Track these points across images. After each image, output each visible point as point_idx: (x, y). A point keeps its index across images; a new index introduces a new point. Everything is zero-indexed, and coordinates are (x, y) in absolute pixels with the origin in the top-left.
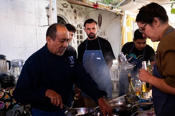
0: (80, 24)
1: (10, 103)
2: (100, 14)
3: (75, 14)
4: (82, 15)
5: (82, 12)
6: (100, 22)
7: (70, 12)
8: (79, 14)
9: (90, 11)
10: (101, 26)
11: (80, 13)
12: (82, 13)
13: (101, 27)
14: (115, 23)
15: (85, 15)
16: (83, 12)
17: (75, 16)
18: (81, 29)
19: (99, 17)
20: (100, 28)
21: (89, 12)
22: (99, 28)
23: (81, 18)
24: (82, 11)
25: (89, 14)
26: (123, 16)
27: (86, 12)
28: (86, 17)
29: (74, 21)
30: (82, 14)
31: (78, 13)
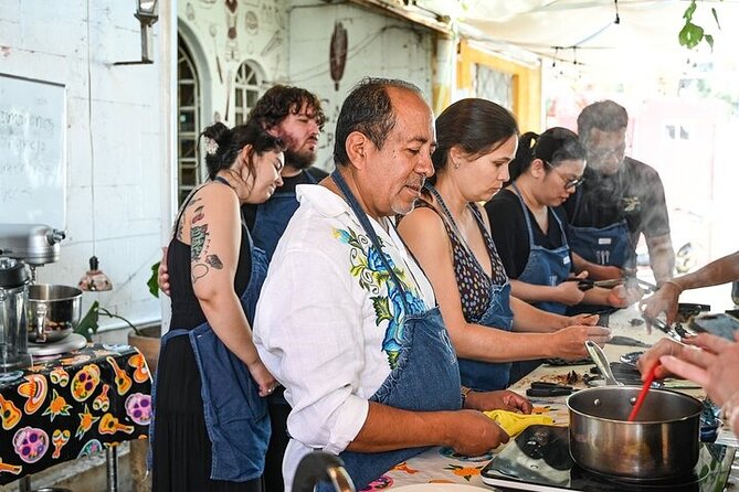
0: (250, 64)
1: (67, 433)
2: (340, 25)
3: (229, 17)
4: (260, 24)
5: (261, 8)
6: (338, 61)
7: (209, 5)
8: (247, 17)
9: (294, 7)
10: (340, 77)
11: (251, 13)
12: (262, 13)
13: (341, 82)
14: (406, 67)
15: (270, 23)
16: (264, 7)
17: (232, 26)
18: (253, 88)
19: (334, 39)
20: (337, 87)
21: (288, 12)
22: (333, 88)
23: (256, 33)
24: (261, 6)
25: (289, 21)
26: (446, 39)
27: (277, 11)
28: (277, 32)
29: (227, 46)
30: (259, 17)
31: (245, 13)
